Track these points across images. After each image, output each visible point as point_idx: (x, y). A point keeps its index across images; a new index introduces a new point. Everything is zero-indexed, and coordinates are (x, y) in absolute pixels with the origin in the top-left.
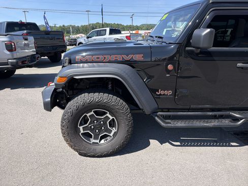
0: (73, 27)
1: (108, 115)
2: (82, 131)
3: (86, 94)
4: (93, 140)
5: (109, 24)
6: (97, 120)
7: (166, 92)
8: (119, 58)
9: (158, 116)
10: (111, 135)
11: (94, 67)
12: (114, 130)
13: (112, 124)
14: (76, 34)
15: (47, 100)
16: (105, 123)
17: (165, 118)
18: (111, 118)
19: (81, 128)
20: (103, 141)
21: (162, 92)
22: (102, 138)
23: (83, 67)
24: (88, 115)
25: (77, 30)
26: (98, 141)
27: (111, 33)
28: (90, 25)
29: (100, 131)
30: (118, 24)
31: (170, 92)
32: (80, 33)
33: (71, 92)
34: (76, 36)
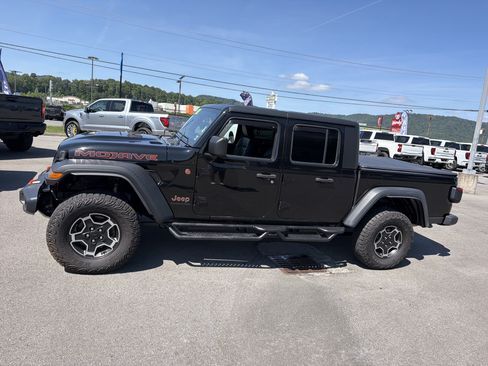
0: (56, 81)
1: (109, 221)
2: (74, 240)
3: (84, 194)
4: (86, 253)
5: (136, 86)
6: (95, 226)
7: (183, 199)
8: (129, 156)
9: (172, 227)
10: (111, 246)
11: (96, 163)
12: (115, 241)
13: (114, 233)
14: (60, 96)
15: (32, 199)
16: (104, 232)
17: (181, 229)
18: (113, 225)
19: (73, 236)
20: (99, 255)
21: (179, 199)
22: (99, 250)
23: (84, 163)
24: (84, 220)
25: (64, 88)
26: (93, 254)
27: (134, 108)
28: (93, 82)
29: (98, 241)
30: (153, 88)
31: (187, 199)
32: (70, 95)
33: (61, 194)
34: (60, 99)
